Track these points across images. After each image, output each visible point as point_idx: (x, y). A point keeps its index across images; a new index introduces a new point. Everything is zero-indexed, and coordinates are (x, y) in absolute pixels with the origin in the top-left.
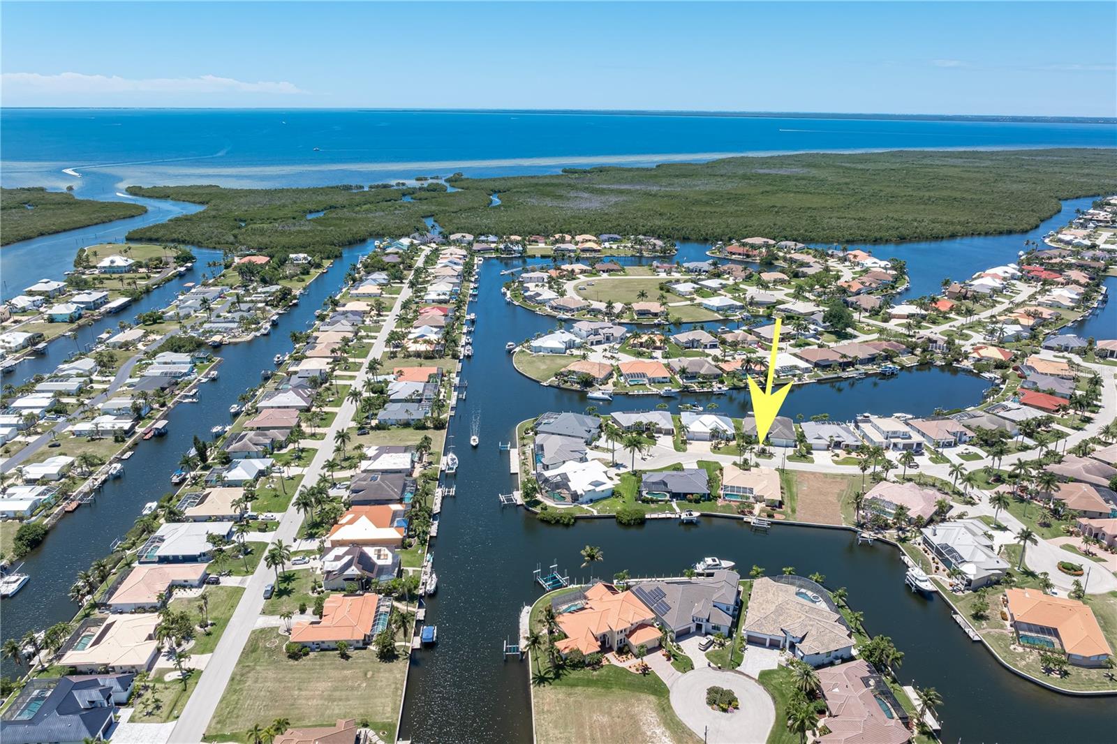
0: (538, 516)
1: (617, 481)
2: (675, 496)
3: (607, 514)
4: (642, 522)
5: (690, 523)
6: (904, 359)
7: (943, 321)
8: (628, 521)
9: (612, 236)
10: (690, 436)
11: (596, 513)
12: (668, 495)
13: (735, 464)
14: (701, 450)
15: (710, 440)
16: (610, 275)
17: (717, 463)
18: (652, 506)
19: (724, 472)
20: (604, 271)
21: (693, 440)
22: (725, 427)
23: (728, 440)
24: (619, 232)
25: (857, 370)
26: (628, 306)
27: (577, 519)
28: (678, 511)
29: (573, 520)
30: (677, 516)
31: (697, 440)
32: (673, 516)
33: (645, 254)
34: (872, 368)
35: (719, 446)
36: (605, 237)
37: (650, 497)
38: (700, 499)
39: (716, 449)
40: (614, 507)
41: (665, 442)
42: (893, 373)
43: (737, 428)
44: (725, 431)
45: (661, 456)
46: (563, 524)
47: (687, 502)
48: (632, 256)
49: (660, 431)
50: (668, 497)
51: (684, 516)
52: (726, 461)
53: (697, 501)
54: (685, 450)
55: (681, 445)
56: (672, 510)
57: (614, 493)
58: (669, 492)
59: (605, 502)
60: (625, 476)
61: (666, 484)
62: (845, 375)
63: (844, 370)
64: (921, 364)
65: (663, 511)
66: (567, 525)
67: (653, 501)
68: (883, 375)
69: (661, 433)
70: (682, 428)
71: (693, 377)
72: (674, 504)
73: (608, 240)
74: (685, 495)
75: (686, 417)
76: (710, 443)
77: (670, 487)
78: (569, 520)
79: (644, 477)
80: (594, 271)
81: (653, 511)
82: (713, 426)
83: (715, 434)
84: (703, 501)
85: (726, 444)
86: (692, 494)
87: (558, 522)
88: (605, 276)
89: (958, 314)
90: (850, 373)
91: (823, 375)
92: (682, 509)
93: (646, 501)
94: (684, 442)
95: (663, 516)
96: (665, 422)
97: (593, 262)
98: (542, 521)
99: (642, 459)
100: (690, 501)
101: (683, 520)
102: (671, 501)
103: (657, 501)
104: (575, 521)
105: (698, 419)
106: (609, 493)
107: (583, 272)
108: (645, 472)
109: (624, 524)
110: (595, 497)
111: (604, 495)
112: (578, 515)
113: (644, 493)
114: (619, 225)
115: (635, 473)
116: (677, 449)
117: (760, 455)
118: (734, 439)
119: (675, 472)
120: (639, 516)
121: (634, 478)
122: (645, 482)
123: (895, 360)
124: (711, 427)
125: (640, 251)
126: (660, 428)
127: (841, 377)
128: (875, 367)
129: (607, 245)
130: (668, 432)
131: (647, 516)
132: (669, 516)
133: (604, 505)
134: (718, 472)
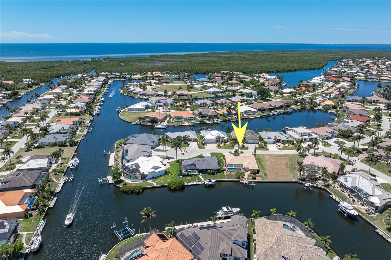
0: (121, 189)
1: (168, 166)
2: (201, 171)
3: (162, 185)
4: (183, 188)
5: (210, 186)
6: (294, 107)
7: (304, 94)
8: (175, 188)
9: (167, 72)
10: (206, 141)
11: (155, 185)
12: (197, 171)
13: (230, 152)
14: (212, 148)
15: (216, 143)
16: (167, 84)
17: (221, 153)
18: (188, 178)
19: (226, 157)
20: (164, 83)
21: (207, 143)
22: (223, 136)
23: (225, 142)
24: (171, 71)
25: (276, 111)
26: (174, 93)
27: (144, 189)
28: (203, 180)
29: (141, 190)
30: (203, 183)
31: (209, 143)
32: (200, 183)
33: (181, 77)
34: (282, 111)
35: (221, 145)
36: (165, 72)
37: (186, 173)
38: (215, 172)
39: (219, 147)
40: (167, 180)
41: (193, 145)
42: (291, 112)
43: (229, 137)
44: (223, 138)
45: (192, 152)
46: (136, 193)
47: (207, 175)
48: (176, 78)
49: (190, 140)
50: (197, 173)
51: (206, 182)
52: (225, 152)
53: (213, 174)
54: (204, 148)
55: (202, 146)
56: (200, 180)
57: (166, 173)
58: (197, 170)
59: (161, 178)
60: (173, 163)
61: (195, 165)
62: (271, 114)
63: (270, 112)
64: (301, 109)
65: (194, 180)
66: (138, 193)
67: (188, 175)
68: (287, 113)
69: (191, 141)
70: (202, 137)
71: (204, 117)
72: (200, 176)
73: (166, 74)
74: (206, 170)
75: (203, 133)
76: (216, 144)
77: (198, 167)
78: (139, 190)
79: (183, 163)
80: (160, 83)
81: (189, 181)
82: (217, 135)
83: (218, 140)
84: (216, 173)
85: (224, 144)
86: (210, 170)
87: (132, 192)
88: (165, 84)
89: (308, 92)
90: (273, 113)
91: (262, 114)
92: (205, 179)
93: (184, 176)
94: (203, 145)
95: (195, 183)
96: (193, 135)
97: (160, 80)
98: (123, 192)
99: (182, 154)
100: (209, 174)
101: (206, 185)
102: (198, 175)
103: (191, 175)
104: (143, 191)
105: (209, 133)
106: (164, 173)
107: (155, 83)
108: (183, 160)
109: (172, 190)
110: (155, 175)
111: (160, 174)
112: (145, 186)
113: (183, 171)
114: (170, 69)
115: (178, 161)
116: (200, 148)
117: (242, 148)
118: (228, 141)
119: (200, 159)
120: (181, 184)
121: (178, 164)
122: (184, 166)
123: (290, 107)
124: (216, 136)
125: (179, 77)
126: (191, 139)
127: (270, 115)
128: (283, 110)
129: (165, 75)
130: (195, 140)
131: (186, 184)
132: (198, 183)
133: (161, 180)
134: (222, 158)
